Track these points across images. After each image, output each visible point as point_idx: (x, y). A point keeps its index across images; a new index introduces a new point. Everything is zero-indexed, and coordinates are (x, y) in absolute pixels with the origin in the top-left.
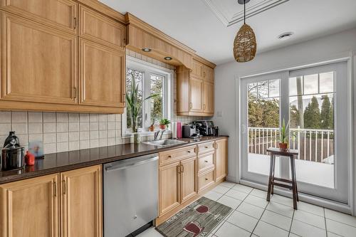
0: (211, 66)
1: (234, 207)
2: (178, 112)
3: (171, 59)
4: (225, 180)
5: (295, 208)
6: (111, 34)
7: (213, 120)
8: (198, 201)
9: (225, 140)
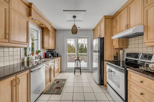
0: (55, 30)
1: (67, 78)
2: (43, 47)
3: (43, 25)
4: (60, 72)
5: (81, 74)
6: (23, 10)
7: (55, 50)
8: (55, 80)
9: (60, 58)
